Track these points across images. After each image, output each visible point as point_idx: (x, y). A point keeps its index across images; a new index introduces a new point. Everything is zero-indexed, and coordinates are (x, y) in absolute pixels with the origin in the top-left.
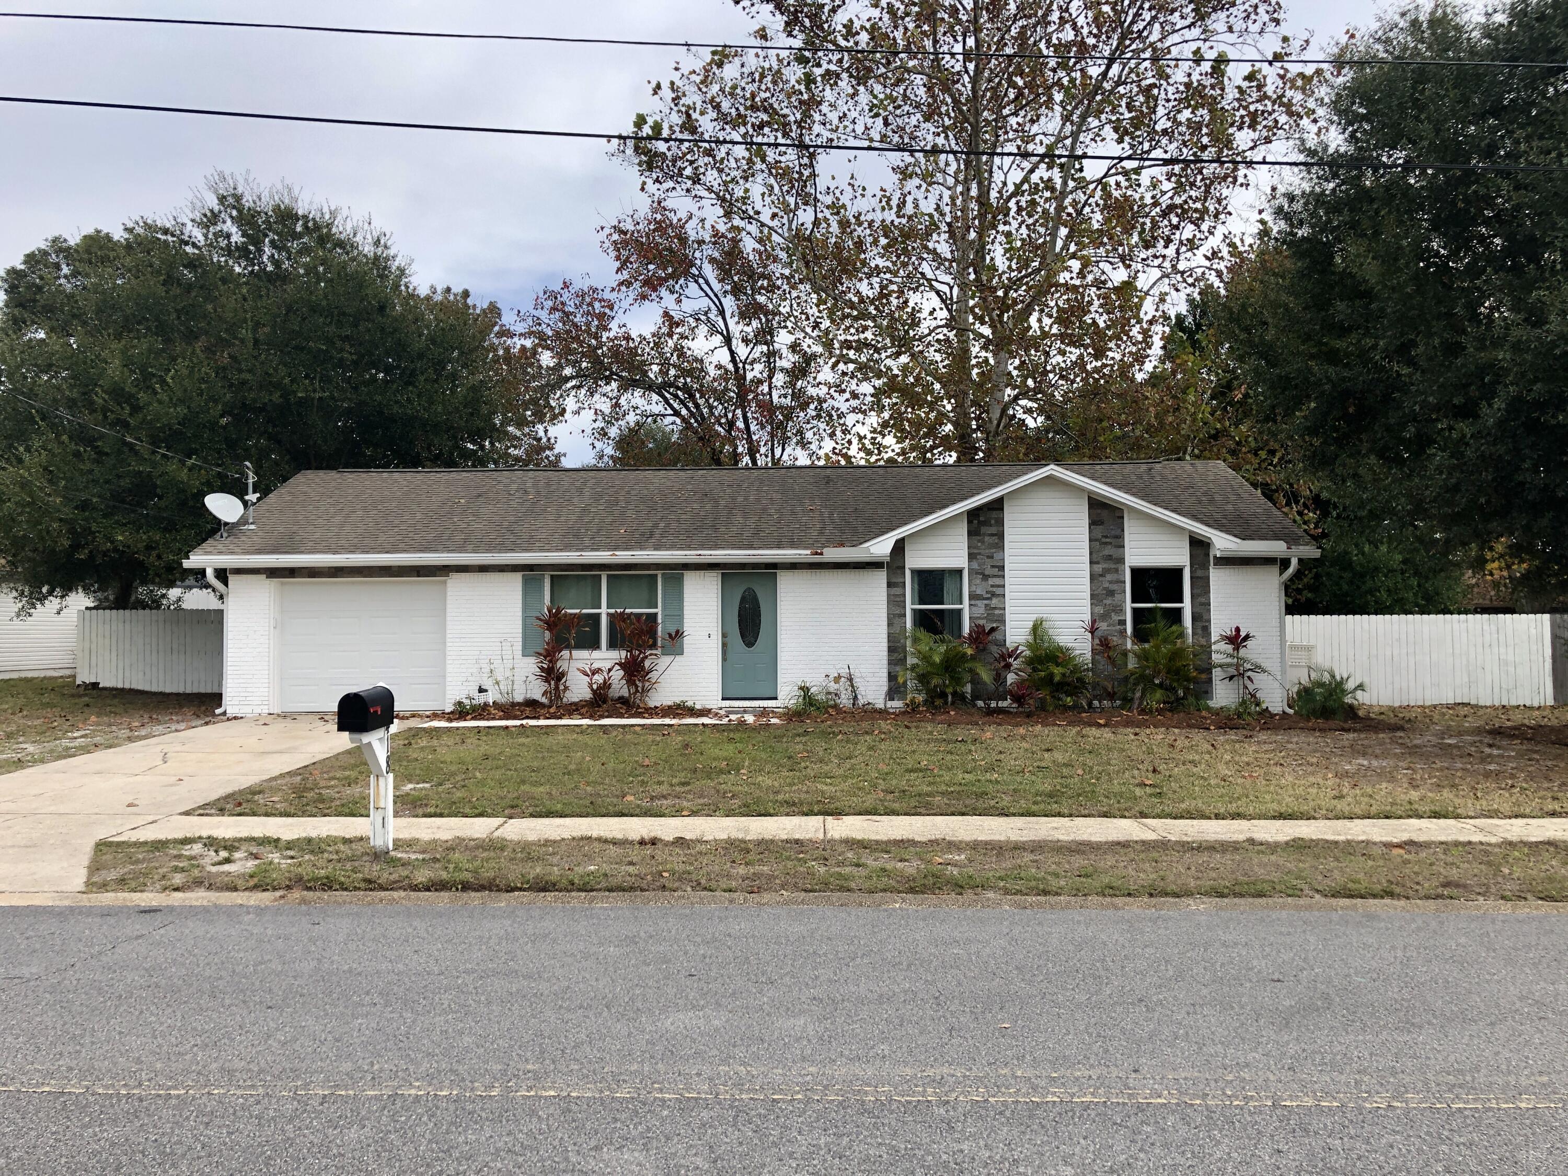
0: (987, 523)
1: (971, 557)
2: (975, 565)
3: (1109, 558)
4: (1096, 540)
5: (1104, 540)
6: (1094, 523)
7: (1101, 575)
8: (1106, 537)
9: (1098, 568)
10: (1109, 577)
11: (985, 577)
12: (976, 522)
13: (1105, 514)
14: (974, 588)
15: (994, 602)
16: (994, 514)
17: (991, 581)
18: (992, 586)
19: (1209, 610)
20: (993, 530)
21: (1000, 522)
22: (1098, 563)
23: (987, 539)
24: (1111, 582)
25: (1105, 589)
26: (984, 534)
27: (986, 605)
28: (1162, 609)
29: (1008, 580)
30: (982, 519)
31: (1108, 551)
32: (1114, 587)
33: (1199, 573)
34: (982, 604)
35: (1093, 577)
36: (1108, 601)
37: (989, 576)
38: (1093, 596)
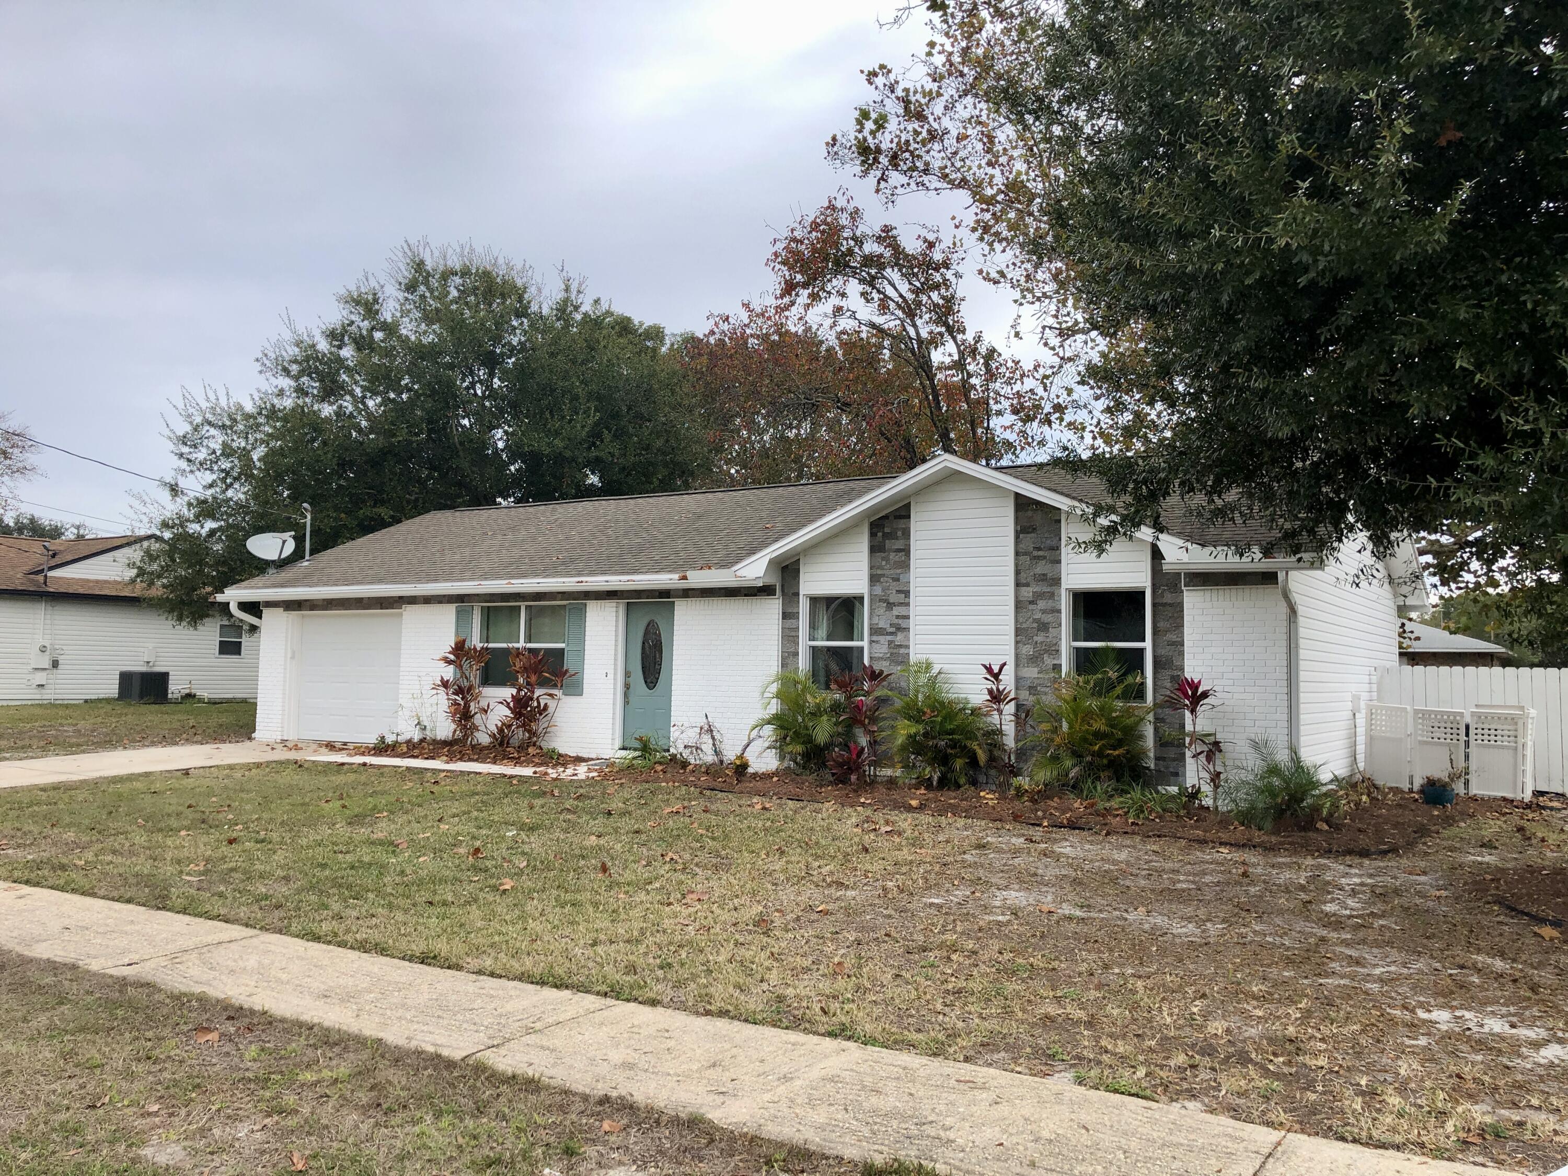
0: (892, 536)
1: (874, 579)
2: (878, 590)
3: (1043, 578)
4: (1025, 554)
5: (1036, 553)
6: (1022, 530)
7: (1031, 602)
8: (1039, 549)
9: (1027, 593)
10: (1042, 604)
11: (890, 606)
12: (880, 534)
13: (1038, 518)
14: (876, 620)
15: (899, 638)
16: (901, 524)
17: (896, 611)
18: (898, 617)
19: (1182, 654)
20: (899, 544)
21: (907, 534)
22: (1027, 585)
23: (892, 555)
24: (1044, 612)
25: (1035, 620)
26: (890, 550)
27: (890, 642)
28: (1114, 649)
29: (913, 611)
30: (887, 530)
31: (1041, 568)
32: (1047, 618)
33: (1168, 598)
34: (884, 639)
35: (1019, 605)
36: (1039, 638)
37: (894, 604)
38: (1018, 632)
